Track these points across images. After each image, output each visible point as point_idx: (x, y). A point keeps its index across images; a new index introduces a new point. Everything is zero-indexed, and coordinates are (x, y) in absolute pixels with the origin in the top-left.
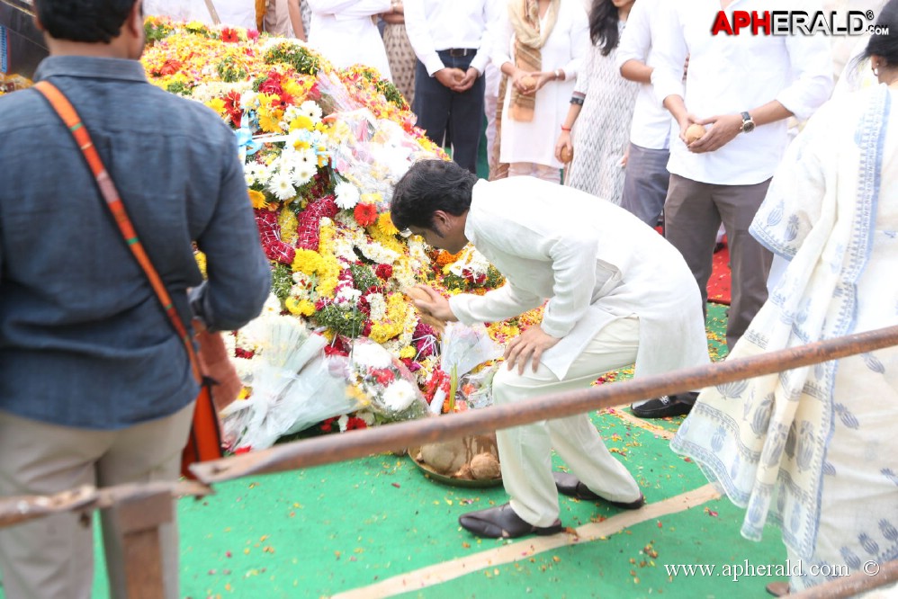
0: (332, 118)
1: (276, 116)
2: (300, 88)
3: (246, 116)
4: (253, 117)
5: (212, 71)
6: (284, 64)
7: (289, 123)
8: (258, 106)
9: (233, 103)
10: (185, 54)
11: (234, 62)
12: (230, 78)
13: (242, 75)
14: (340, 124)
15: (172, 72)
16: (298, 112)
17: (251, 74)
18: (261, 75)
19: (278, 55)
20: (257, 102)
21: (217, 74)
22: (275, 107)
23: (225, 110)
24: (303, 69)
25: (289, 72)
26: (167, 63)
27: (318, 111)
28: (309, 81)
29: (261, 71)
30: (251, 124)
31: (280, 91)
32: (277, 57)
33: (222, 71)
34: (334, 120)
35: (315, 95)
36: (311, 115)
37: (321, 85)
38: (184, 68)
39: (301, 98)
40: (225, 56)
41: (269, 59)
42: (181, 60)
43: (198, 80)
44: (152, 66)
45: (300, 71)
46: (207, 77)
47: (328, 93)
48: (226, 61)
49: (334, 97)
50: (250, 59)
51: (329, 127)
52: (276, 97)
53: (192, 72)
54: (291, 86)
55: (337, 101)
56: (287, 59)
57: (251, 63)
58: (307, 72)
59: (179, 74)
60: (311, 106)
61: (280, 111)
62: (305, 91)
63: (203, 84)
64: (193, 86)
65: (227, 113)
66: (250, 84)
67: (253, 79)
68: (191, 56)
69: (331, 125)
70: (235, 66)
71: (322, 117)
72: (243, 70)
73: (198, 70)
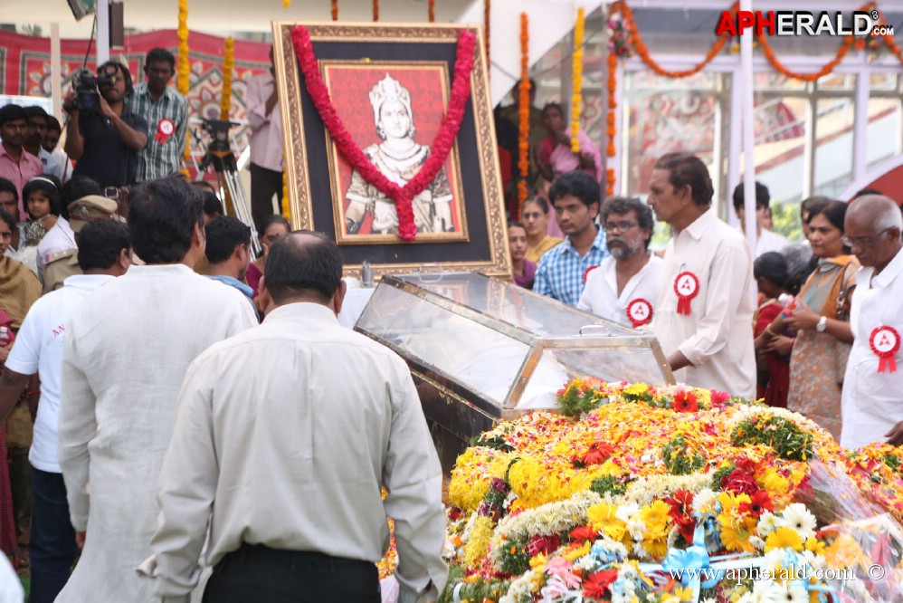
0: (832, 532)
1: (745, 527)
2: (784, 482)
3: (701, 527)
4: (711, 529)
5: (656, 457)
6: (762, 446)
7: (765, 539)
8: (719, 512)
9: (681, 506)
10: (619, 433)
11: (686, 446)
12: (680, 468)
13: (697, 464)
14: (845, 538)
15: (600, 461)
16: (779, 522)
17: (710, 461)
18: (725, 464)
19: (750, 432)
20: (717, 506)
21: (662, 462)
22: (744, 514)
23: (670, 519)
24: (789, 453)
25: (767, 458)
26: (593, 447)
27: (810, 519)
28: (797, 471)
29: (725, 456)
30: (709, 540)
31: (752, 489)
32: (750, 436)
33: (669, 458)
34: (835, 535)
35: (805, 494)
36: (799, 525)
37: (814, 478)
38: (616, 455)
39: (785, 498)
40: (674, 436)
41: (738, 439)
42: (613, 442)
43: (635, 471)
44: (573, 452)
45: (784, 456)
46: (648, 466)
47: (827, 490)
48: (675, 443)
49: (837, 497)
50: (711, 439)
51: (828, 545)
52: (745, 498)
53: (628, 460)
54: (772, 479)
55: (841, 502)
56: (765, 438)
57: (711, 445)
58: (796, 457)
59: (609, 462)
60: (799, 511)
61: (750, 520)
62: (791, 487)
63: (642, 479)
64: (628, 481)
65: (673, 523)
66: (709, 477)
67: (713, 470)
68: (627, 435)
69: (830, 541)
70: (689, 450)
71: (817, 529)
72: (699, 455)
73: (637, 456)
